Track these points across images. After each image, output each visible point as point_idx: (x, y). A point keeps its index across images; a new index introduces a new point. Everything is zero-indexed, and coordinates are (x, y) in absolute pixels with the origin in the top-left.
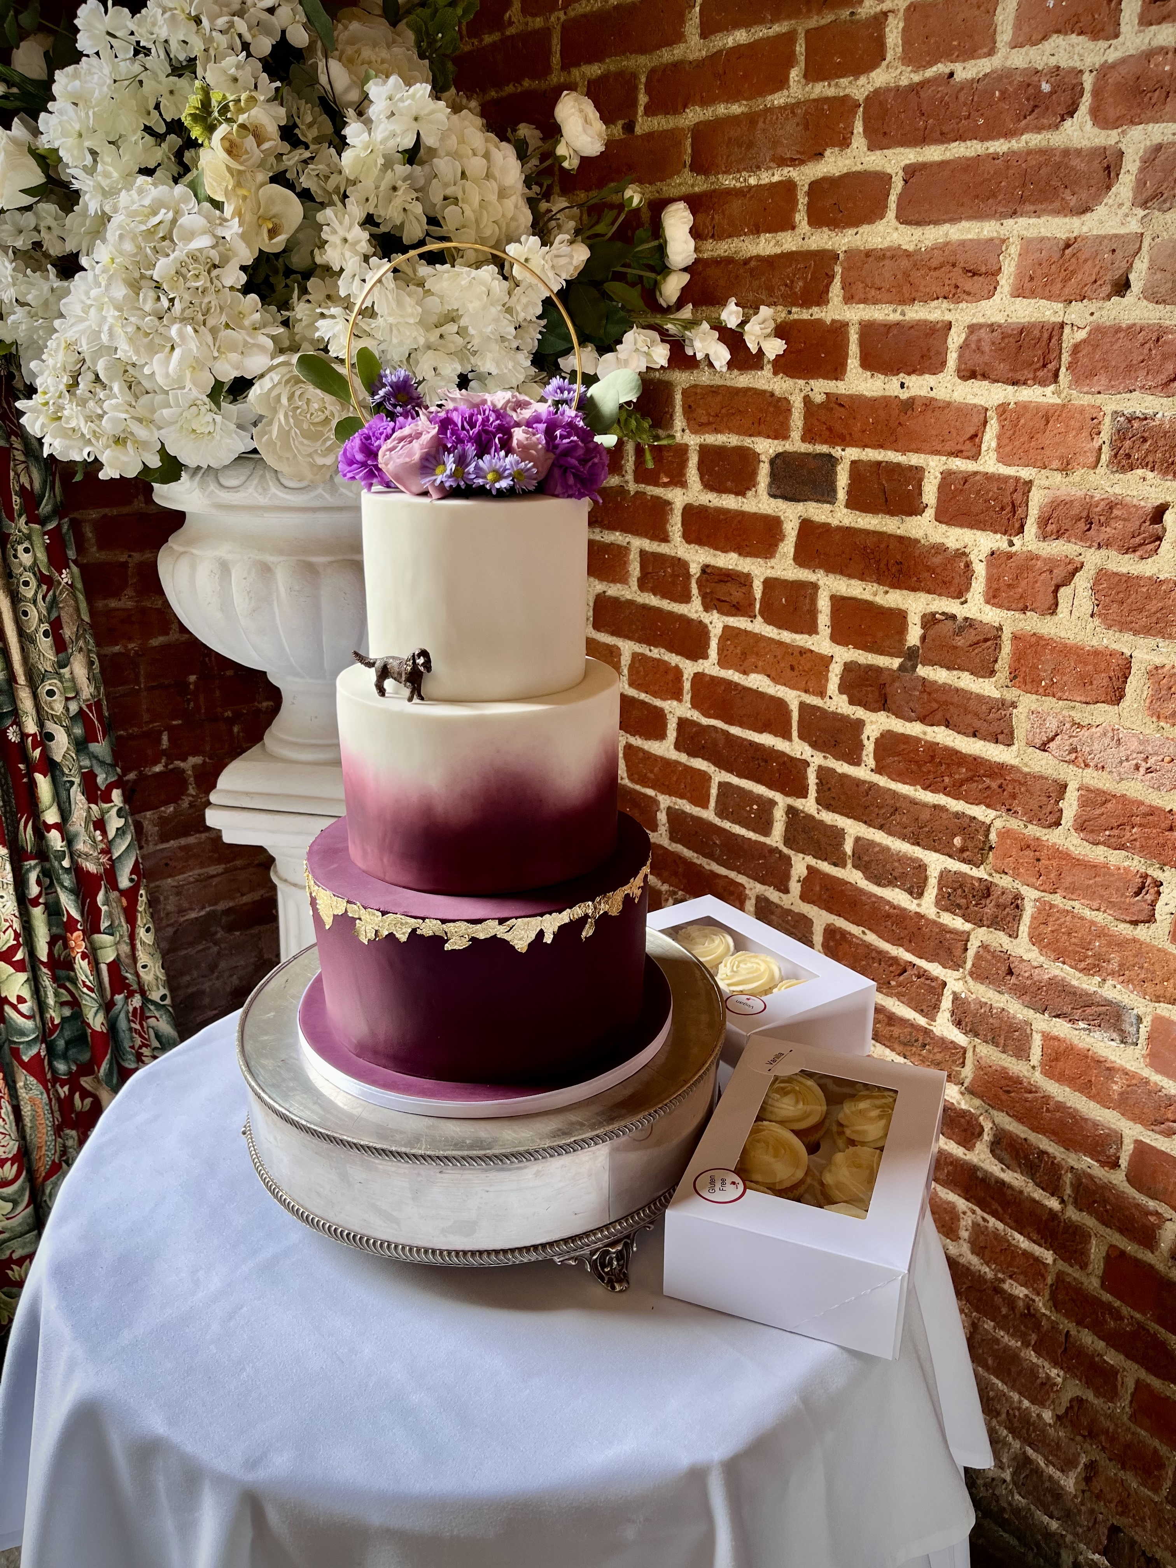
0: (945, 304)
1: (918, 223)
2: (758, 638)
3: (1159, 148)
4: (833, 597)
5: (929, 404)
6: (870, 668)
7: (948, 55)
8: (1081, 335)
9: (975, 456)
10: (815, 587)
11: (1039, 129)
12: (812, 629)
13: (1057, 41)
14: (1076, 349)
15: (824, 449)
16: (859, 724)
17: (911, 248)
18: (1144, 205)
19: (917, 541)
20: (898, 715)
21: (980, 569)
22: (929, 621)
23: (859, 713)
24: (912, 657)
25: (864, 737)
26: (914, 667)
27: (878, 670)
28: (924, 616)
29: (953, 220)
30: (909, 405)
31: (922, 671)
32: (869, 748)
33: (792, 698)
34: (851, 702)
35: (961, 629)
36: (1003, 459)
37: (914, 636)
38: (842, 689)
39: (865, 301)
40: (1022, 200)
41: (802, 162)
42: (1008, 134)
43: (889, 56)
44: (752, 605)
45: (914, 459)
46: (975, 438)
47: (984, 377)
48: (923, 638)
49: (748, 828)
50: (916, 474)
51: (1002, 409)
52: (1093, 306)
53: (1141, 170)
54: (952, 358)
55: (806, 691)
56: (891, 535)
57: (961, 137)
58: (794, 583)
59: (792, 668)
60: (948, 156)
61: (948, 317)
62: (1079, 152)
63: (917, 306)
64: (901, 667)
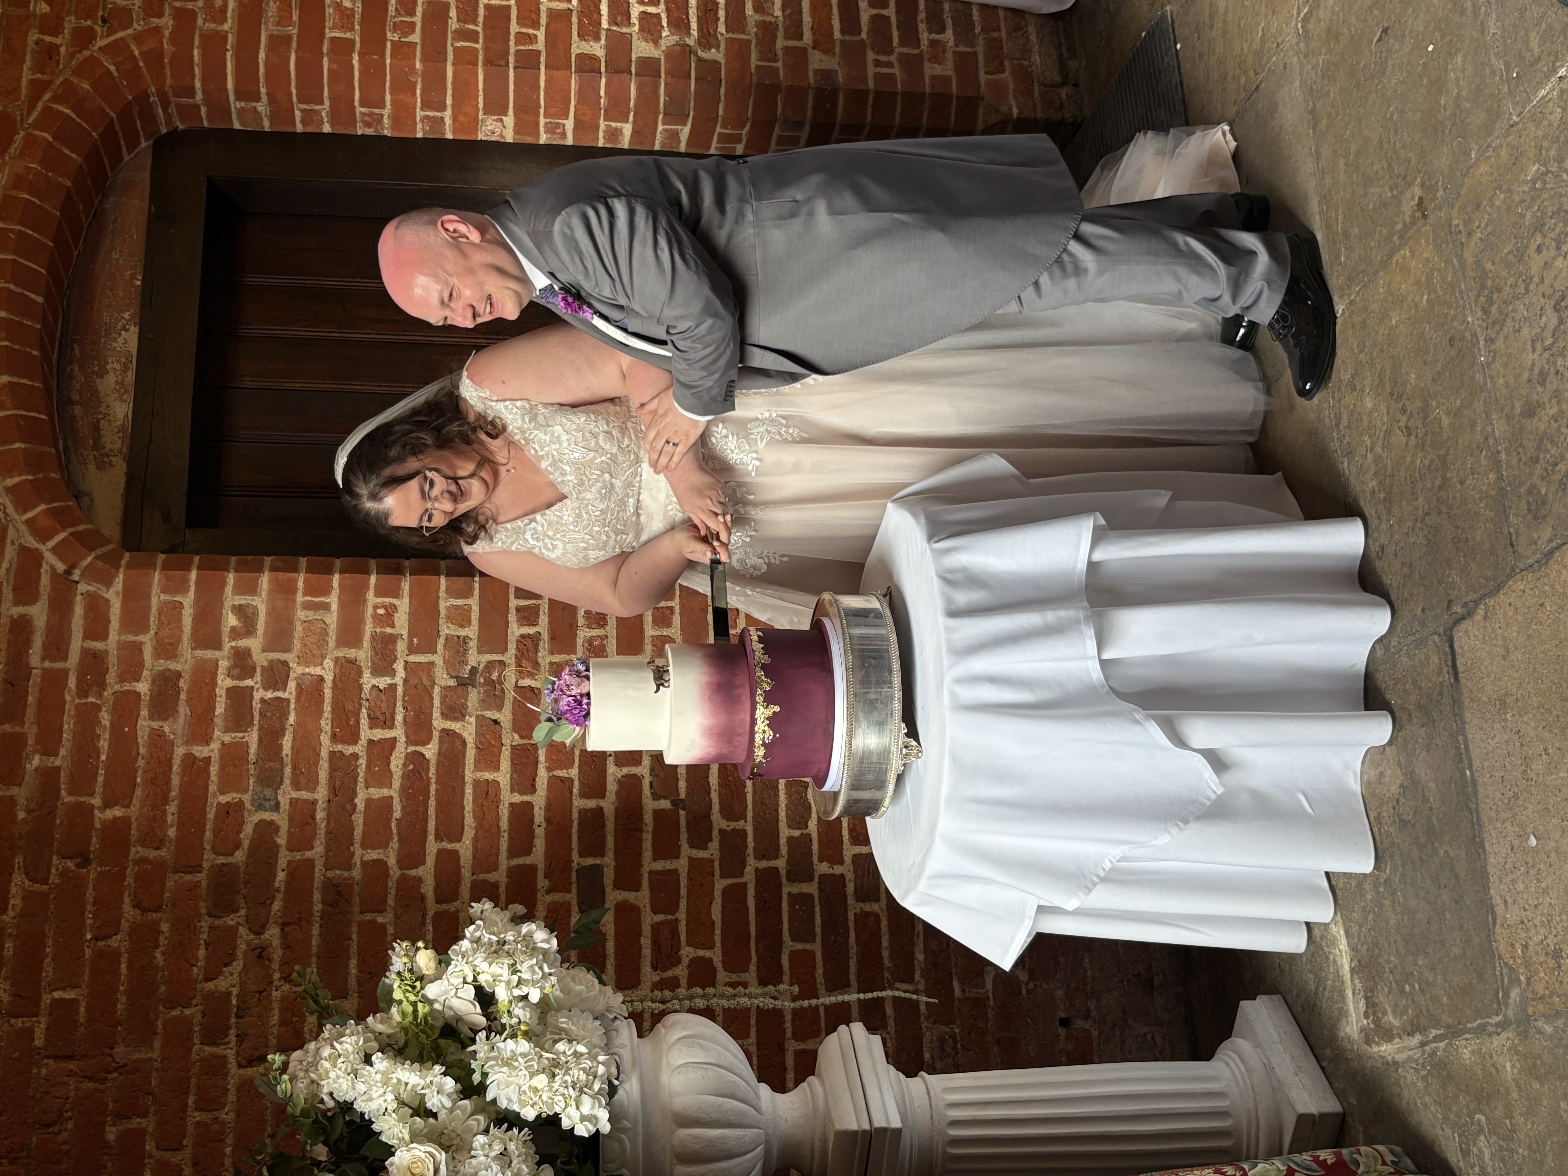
0: (501, 807)
1: (463, 828)
2: (689, 912)
3: (442, 713)
4: (655, 860)
5: (548, 808)
6: (688, 827)
7: (389, 820)
8: (516, 736)
9: (572, 781)
10: (650, 873)
11: (428, 769)
12: (675, 872)
13: (393, 767)
14: (522, 737)
15: (574, 875)
16: (721, 831)
17: (474, 832)
18: (464, 716)
19: (616, 808)
20: (711, 809)
21: (625, 770)
22: (656, 796)
23: (715, 833)
24: (676, 803)
25: (729, 829)
26: (682, 800)
27: (688, 822)
28: (654, 799)
29: (463, 808)
30: (548, 820)
31: (683, 796)
32: (733, 825)
33: (720, 884)
34: (711, 840)
35: (656, 776)
36: (571, 766)
37: (665, 804)
38: (706, 848)
39: (498, 855)
40: (457, 773)
41: (425, 908)
42: (428, 784)
43: (382, 857)
44: (670, 922)
45: (575, 815)
46: (562, 780)
47: (534, 780)
48: (665, 798)
49: (814, 912)
50: (583, 812)
51: (549, 769)
52: (504, 732)
53: (451, 720)
54: (526, 798)
55: (713, 875)
56: (616, 825)
57: (427, 809)
58: (651, 889)
59: (702, 885)
60: (434, 816)
61: (507, 805)
62: (440, 749)
63: (501, 824)
64: (684, 809)
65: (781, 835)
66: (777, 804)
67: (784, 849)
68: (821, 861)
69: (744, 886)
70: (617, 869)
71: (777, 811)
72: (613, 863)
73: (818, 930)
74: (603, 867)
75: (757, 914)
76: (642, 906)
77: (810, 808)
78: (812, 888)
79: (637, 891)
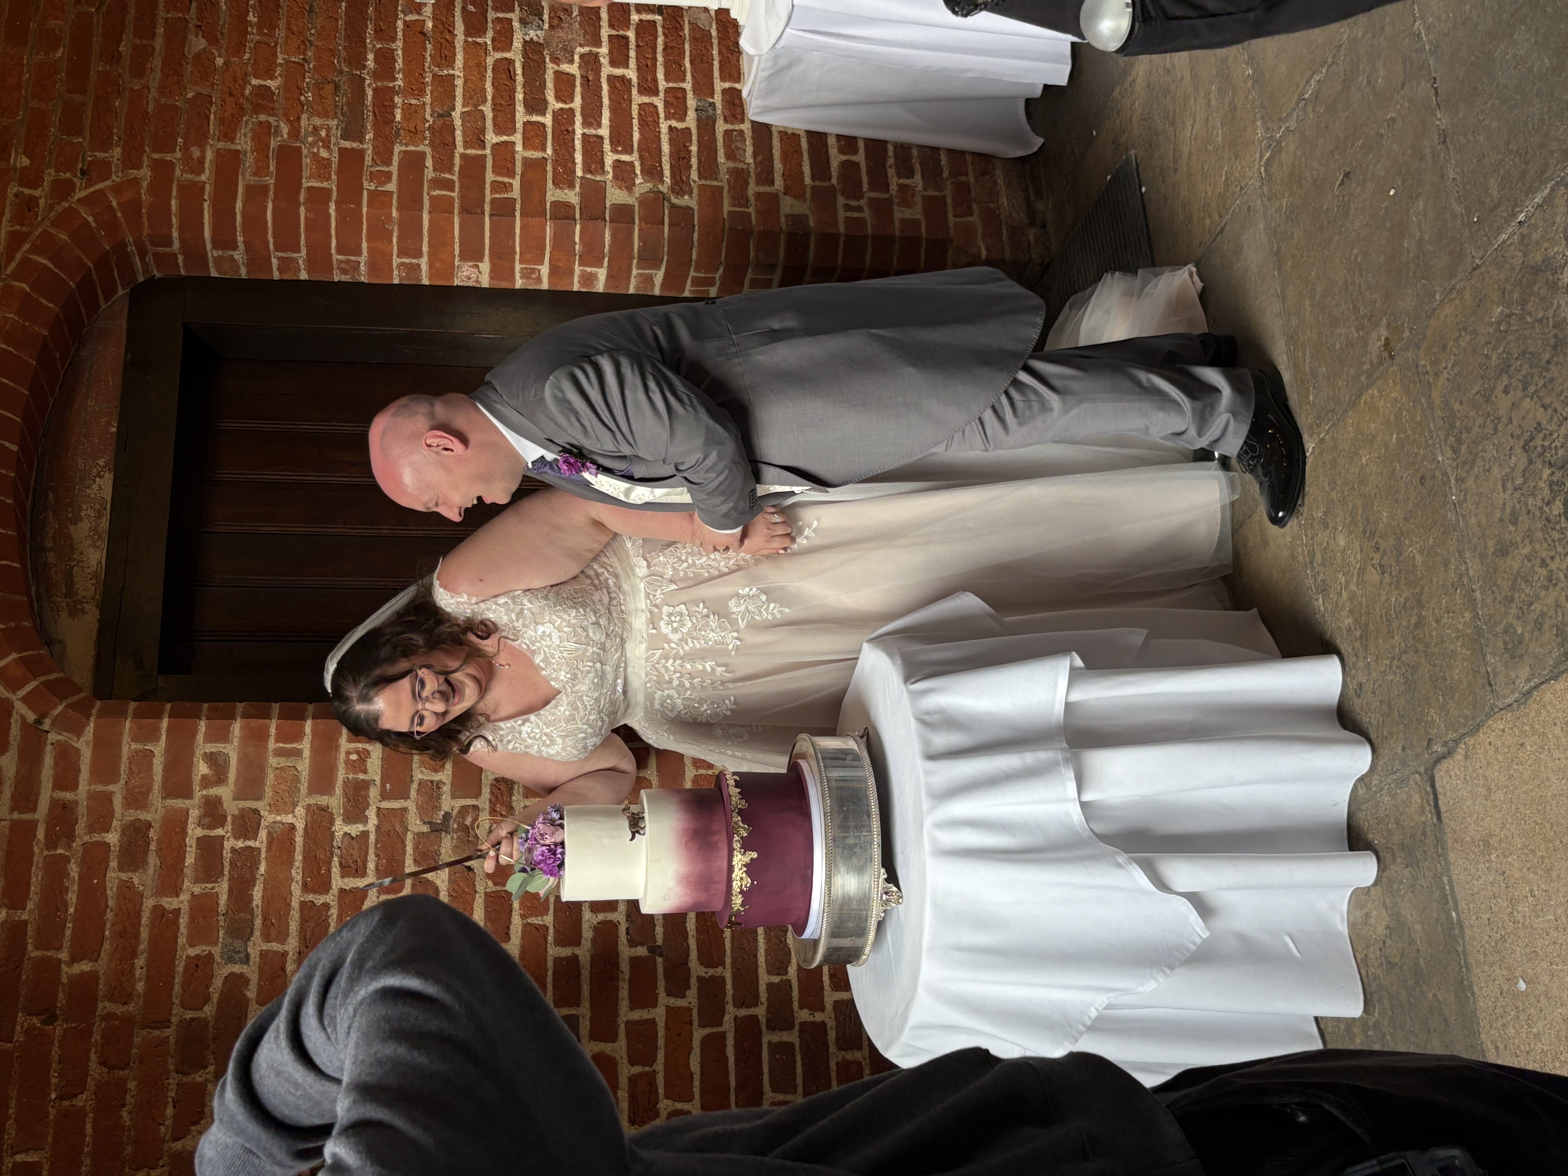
2: (667, 1065)
4: (632, 1009)
6: (665, 975)
8: (490, 883)
9: (546, 928)
10: (627, 1023)
12: (653, 1022)
14: (495, 884)
16: (700, 979)
19: (592, 956)
20: (688, 955)
21: (601, 917)
22: (632, 943)
23: (693, 981)
24: (654, 950)
25: (707, 976)
26: (659, 947)
27: (666, 969)
28: (630, 946)
31: (660, 942)
32: (711, 972)
33: (698, 1034)
34: (689, 988)
35: (632, 921)
37: (641, 951)
38: (683, 996)
44: (647, 1074)
45: (550, 964)
46: (537, 928)
47: (508, 928)
48: (642, 945)
50: (557, 961)
51: (523, 917)
52: (478, 879)
55: (691, 1025)
56: (591, 973)
58: (628, 1040)
59: (679, 1035)
64: (661, 956)
65: (761, 982)
66: (756, 949)
67: (763, 996)
68: (801, 1008)
69: (723, 1036)
70: (592, 1020)
71: (756, 956)
72: (588, 1014)
73: (799, 1080)
74: (578, 1018)
75: (736, 1065)
76: (618, 1058)
77: (790, 953)
78: (792, 1037)
79: (614, 1042)
